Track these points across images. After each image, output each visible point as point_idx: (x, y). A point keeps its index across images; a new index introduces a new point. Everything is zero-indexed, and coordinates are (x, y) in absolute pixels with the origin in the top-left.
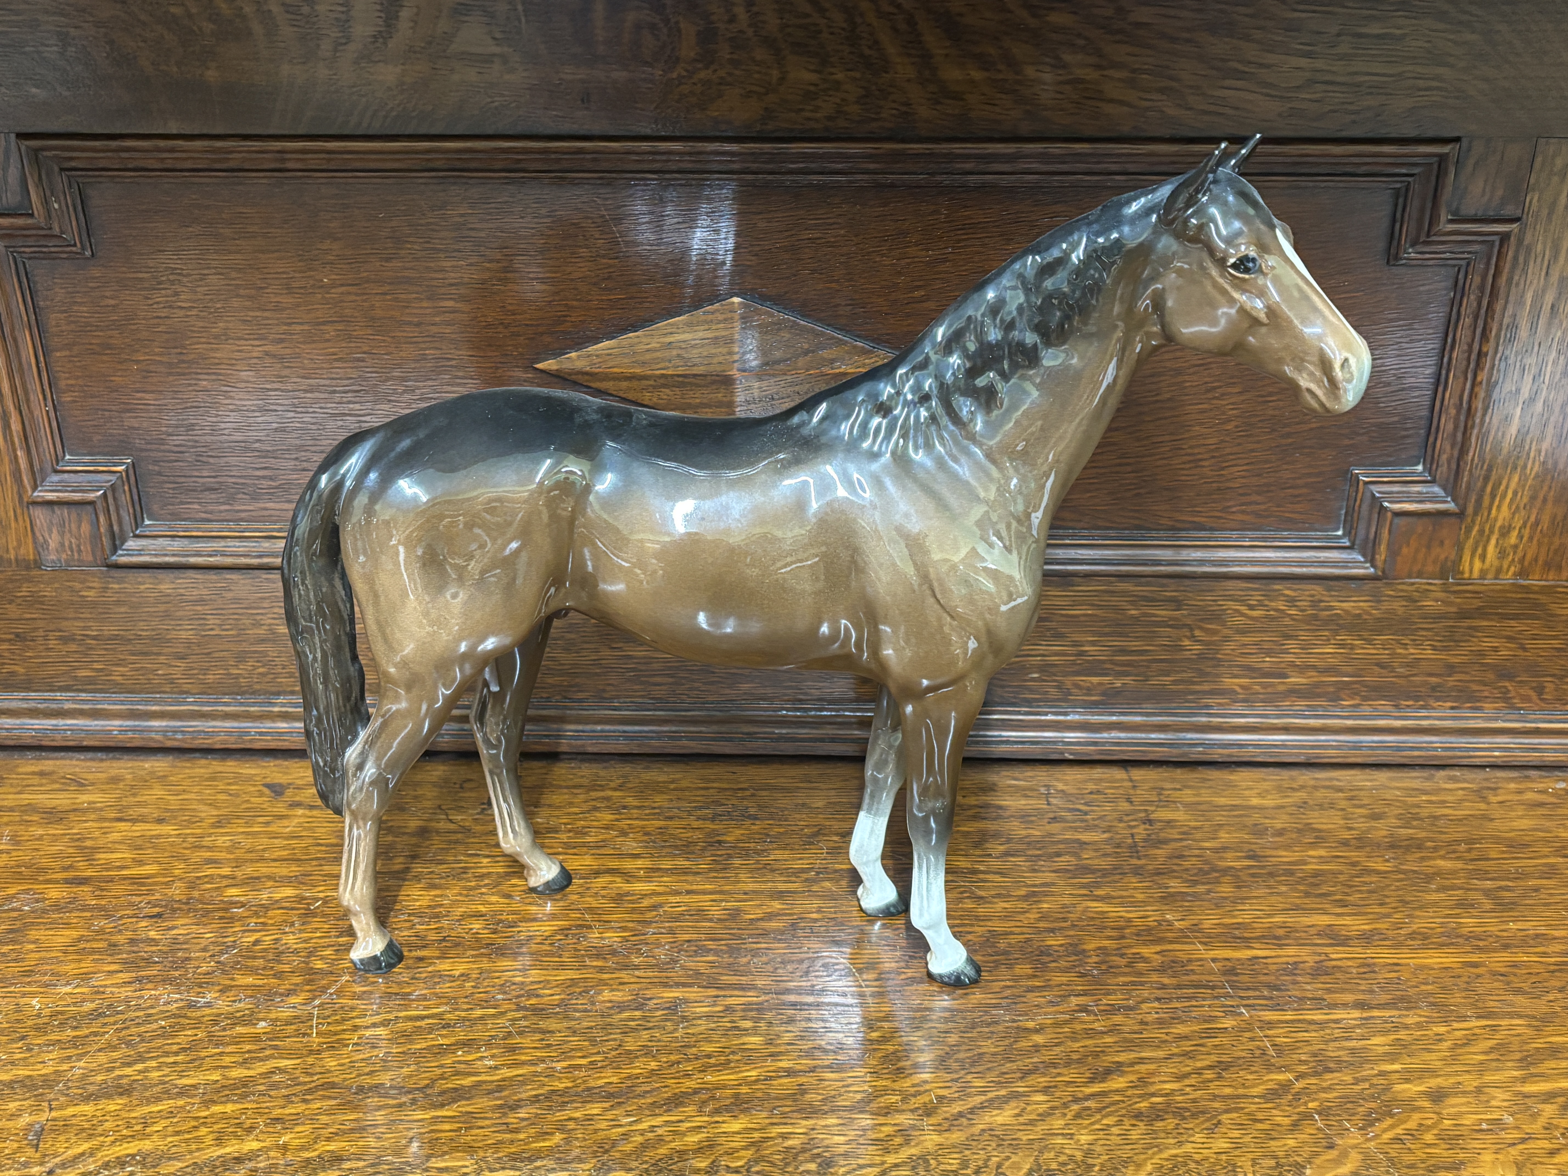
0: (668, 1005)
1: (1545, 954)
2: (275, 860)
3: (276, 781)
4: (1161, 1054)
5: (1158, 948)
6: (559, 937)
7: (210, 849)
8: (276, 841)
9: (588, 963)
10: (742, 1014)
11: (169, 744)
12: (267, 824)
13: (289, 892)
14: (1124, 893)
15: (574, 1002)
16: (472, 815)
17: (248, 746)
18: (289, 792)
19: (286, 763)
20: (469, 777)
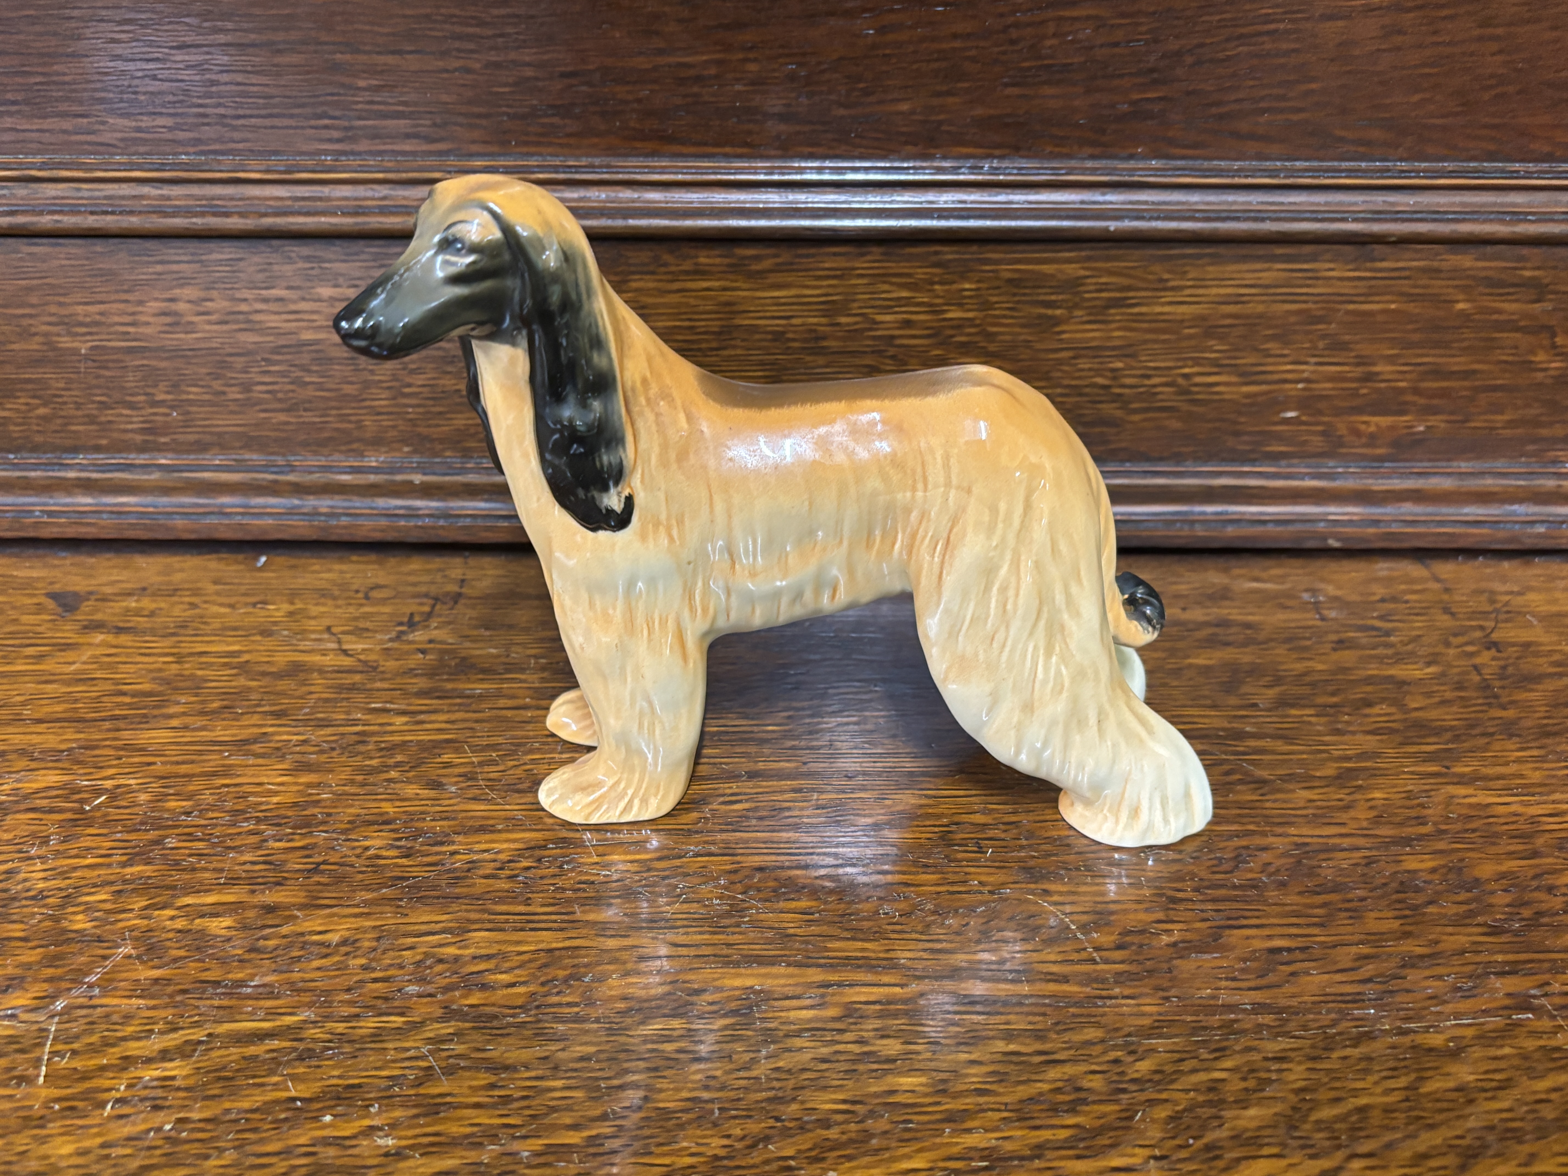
0: (733, 1005)
3: (71, 589)
6: (525, 864)
8: (49, 687)
9: (579, 916)
10: (877, 1023)
12: (40, 658)
13: (53, 778)
14: (1505, 770)
15: (555, 999)
16: (382, 642)
17: (32, 534)
18: (87, 606)
19: (92, 560)
20: (381, 581)
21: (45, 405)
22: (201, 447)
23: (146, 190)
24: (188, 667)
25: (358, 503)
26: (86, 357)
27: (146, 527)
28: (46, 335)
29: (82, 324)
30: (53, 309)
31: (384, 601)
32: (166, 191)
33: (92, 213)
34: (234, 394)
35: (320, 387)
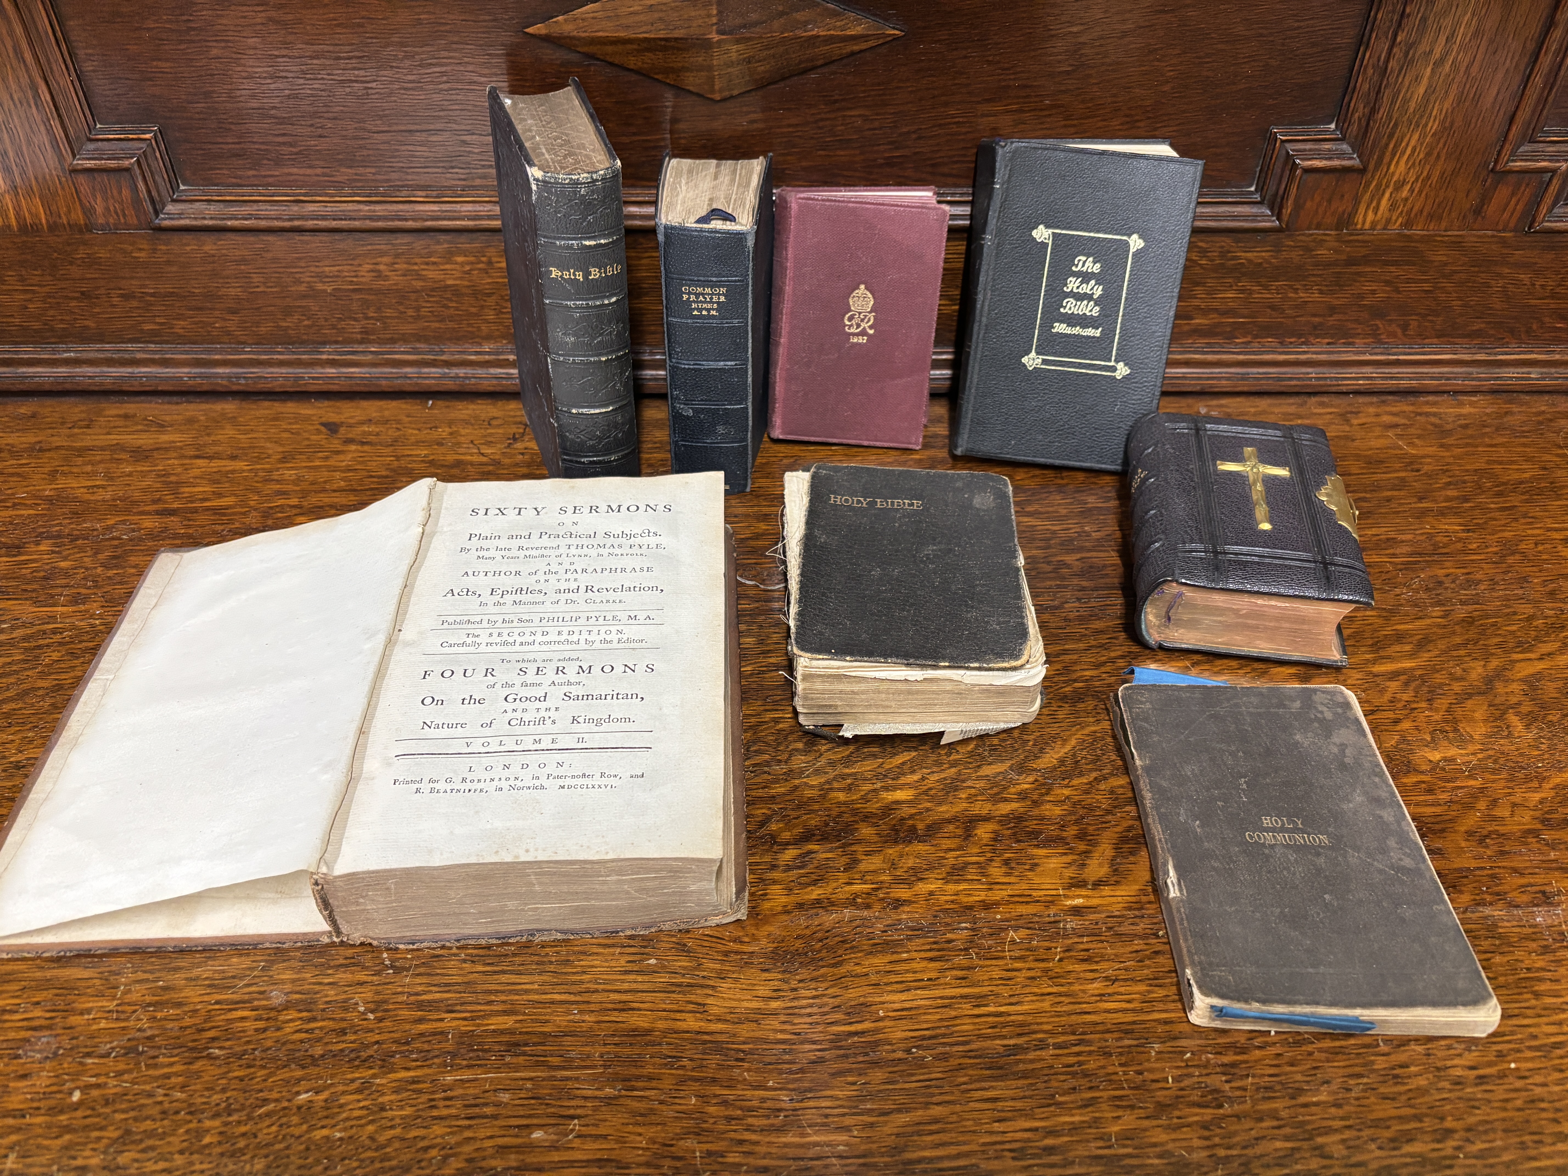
1: (1394, 555)
2: (335, 491)
3: (330, 420)
4: (1081, 646)
5: (1079, 556)
7: (278, 481)
8: (335, 474)
11: (235, 388)
12: (327, 458)
14: (1051, 509)
16: (500, 449)
17: (304, 389)
18: (342, 430)
19: (338, 404)
20: (495, 415)
21: (308, 319)
22: (393, 341)
23: (361, 207)
24: (403, 463)
25: (480, 372)
26: (331, 294)
27: (365, 385)
28: (308, 282)
29: (327, 277)
30: (312, 269)
31: (499, 426)
32: (372, 207)
33: (334, 220)
34: (410, 312)
35: (457, 309)
